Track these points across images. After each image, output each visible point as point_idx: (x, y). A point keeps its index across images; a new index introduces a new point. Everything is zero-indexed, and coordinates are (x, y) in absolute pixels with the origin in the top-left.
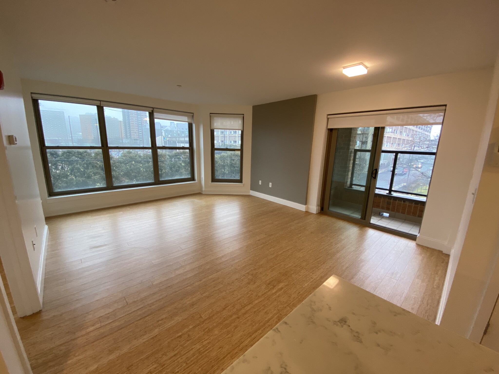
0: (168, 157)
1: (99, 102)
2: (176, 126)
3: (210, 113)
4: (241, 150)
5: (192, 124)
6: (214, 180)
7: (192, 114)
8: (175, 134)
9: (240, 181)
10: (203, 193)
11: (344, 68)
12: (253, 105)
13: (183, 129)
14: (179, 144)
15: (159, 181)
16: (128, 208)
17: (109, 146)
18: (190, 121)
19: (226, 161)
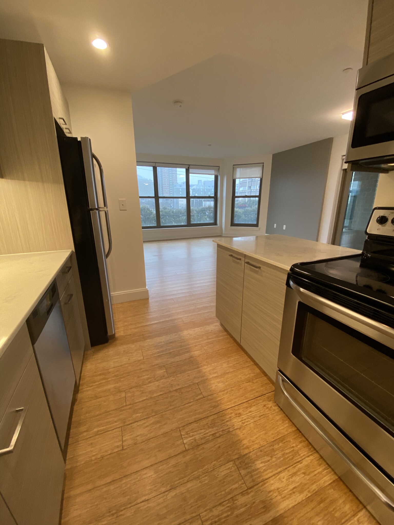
0: (196, 212)
1: (155, 164)
2: (203, 184)
3: (234, 165)
4: (259, 197)
5: (218, 176)
6: (233, 224)
7: (218, 168)
8: (202, 193)
9: (257, 225)
10: (223, 236)
11: (343, 114)
12: (273, 154)
13: (209, 187)
14: (205, 202)
15: (190, 224)
16: (170, 241)
17: (159, 196)
18: (216, 173)
19: (250, 216)
